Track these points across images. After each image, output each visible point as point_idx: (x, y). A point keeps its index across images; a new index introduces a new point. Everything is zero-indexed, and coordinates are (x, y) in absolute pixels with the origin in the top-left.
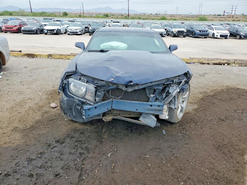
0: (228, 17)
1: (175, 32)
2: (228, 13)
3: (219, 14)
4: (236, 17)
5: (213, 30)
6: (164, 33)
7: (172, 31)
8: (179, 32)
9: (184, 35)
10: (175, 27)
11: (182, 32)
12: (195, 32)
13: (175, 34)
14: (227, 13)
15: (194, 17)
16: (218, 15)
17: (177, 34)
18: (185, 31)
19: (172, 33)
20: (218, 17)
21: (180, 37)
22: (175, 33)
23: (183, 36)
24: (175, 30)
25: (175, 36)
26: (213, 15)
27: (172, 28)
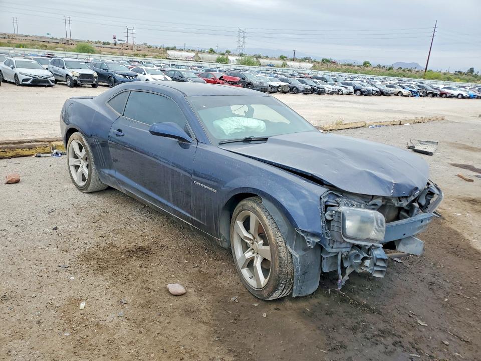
0: (124, 47)
1: (73, 76)
2: (121, 40)
3: (106, 41)
4: (136, 48)
5: (145, 74)
6: (51, 78)
7: (67, 75)
8: (82, 76)
9: (94, 82)
10: (71, 65)
11: (90, 76)
12: (114, 78)
13: (75, 81)
14: (119, 40)
15: (58, 43)
16: (104, 43)
17: (80, 81)
18: (95, 75)
19: (66, 79)
20: (104, 46)
21: (86, 87)
22: (74, 78)
23: (91, 86)
24: (74, 73)
25: (75, 84)
26: (96, 42)
27: (64, 68)
